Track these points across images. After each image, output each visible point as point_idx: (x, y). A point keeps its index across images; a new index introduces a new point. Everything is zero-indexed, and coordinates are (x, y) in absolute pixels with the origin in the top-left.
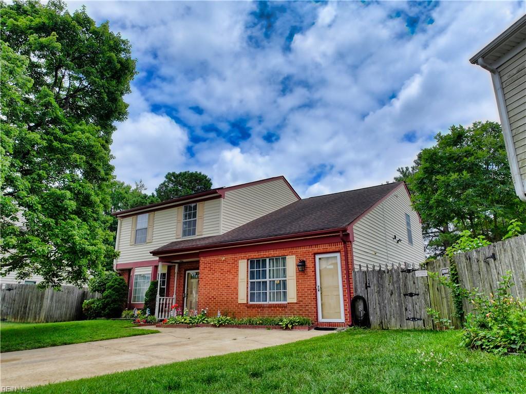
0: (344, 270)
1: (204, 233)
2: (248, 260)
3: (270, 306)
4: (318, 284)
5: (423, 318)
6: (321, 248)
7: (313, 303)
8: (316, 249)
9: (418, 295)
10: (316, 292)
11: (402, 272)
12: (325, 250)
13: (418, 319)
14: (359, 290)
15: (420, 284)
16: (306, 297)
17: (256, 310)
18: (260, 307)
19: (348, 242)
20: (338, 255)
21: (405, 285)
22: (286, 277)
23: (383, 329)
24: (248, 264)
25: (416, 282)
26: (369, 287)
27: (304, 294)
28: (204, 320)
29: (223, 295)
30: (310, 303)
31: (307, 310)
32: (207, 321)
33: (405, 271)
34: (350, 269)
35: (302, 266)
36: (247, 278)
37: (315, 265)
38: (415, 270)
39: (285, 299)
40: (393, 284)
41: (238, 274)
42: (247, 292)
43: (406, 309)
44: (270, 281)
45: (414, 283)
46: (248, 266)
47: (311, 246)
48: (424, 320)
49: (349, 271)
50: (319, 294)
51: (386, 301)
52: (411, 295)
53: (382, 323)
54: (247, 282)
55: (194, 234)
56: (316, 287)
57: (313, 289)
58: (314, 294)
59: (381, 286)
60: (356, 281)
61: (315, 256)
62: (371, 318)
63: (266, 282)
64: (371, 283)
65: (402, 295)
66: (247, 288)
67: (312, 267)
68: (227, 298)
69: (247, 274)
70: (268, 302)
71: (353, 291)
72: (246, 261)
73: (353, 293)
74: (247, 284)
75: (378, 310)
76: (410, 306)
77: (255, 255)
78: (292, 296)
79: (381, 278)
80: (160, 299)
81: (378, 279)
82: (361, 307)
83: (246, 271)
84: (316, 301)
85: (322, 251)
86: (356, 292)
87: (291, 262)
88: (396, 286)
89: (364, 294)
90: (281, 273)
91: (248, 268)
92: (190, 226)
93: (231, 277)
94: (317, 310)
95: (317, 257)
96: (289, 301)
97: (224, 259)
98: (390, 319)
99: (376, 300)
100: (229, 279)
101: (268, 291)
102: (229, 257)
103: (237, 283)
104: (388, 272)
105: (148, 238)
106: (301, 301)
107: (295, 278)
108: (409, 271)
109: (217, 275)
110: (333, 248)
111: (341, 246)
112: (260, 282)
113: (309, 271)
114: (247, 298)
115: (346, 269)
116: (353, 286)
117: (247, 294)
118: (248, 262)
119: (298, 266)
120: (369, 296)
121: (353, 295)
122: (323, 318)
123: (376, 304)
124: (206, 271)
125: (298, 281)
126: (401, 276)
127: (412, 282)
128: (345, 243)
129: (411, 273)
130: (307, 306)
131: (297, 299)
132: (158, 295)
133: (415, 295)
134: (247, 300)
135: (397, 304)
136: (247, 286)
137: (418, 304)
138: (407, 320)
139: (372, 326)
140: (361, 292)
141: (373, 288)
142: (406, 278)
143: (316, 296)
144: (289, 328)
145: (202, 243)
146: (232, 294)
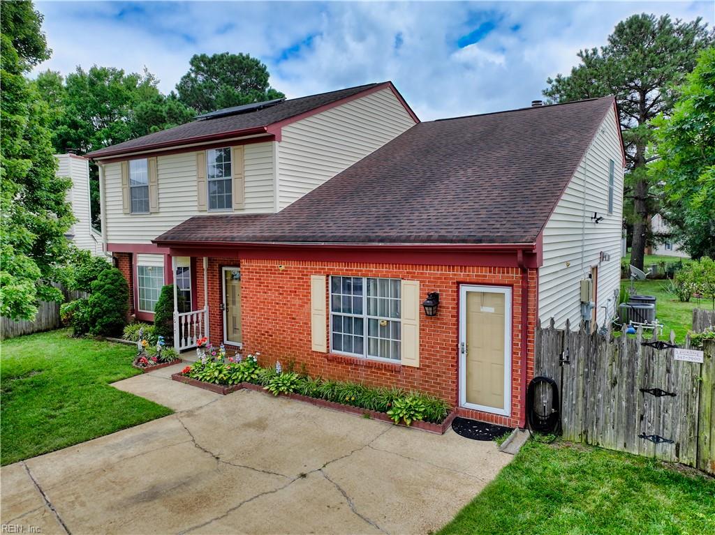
0: (519, 323)
1: (247, 206)
2: (328, 276)
3: (369, 365)
4: (463, 339)
5: (677, 438)
6: (473, 273)
7: (451, 373)
8: (461, 275)
9: (673, 395)
10: (457, 354)
11: (644, 344)
12: (480, 279)
13: (665, 441)
14: (545, 366)
15: (683, 376)
16: (438, 360)
17: (344, 367)
18: (351, 364)
19: (532, 269)
20: (507, 291)
21: (647, 372)
22: (399, 317)
23: (587, 443)
24: (327, 283)
25: (673, 369)
26: (567, 362)
27: (433, 355)
28: (253, 373)
29: (284, 331)
30: (444, 373)
31: (439, 384)
32: (257, 375)
33: (650, 345)
34: (530, 323)
35: (432, 305)
36: (327, 308)
37: (458, 304)
38: (675, 346)
39: (397, 356)
40: (620, 367)
41: (310, 300)
42: (328, 333)
43: (642, 418)
44: (369, 319)
45: (668, 371)
46: (327, 287)
47: (451, 266)
48: (678, 445)
49: (527, 328)
50: (463, 358)
51: (600, 396)
52: (658, 393)
53: (586, 432)
54: (328, 315)
55: (229, 205)
56: (457, 345)
57: (453, 350)
58: (453, 358)
59: (592, 363)
60: (539, 352)
61: (458, 288)
62: (565, 420)
63: (362, 319)
64: (571, 357)
65: (637, 388)
66: (328, 326)
67: (453, 308)
68: (293, 339)
69: (327, 301)
70: (365, 357)
71: (532, 364)
72: (324, 277)
73: (531, 369)
74: (328, 318)
75: (580, 408)
76: (651, 414)
77: (342, 270)
78: (410, 355)
79: (595, 350)
80: (180, 318)
81: (589, 350)
82: (545, 398)
83: (325, 296)
84: (457, 370)
85: (474, 279)
86: (538, 367)
87: (411, 294)
88: (625, 369)
89: (556, 375)
90: (391, 308)
91: (327, 290)
92: (221, 192)
93: (297, 302)
94: (457, 386)
95: (464, 289)
96: (404, 361)
97: (283, 268)
98: (604, 429)
99: (578, 390)
100: (294, 305)
101: (365, 336)
102: (293, 266)
103: (309, 314)
104: (612, 341)
105: (152, 204)
106: (428, 366)
107: (417, 322)
108: (660, 345)
109: (272, 295)
110: (499, 277)
111: (515, 275)
112: (350, 318)
113: (447, 314)
114: (328, 343)
115: (522, 323)
116: (532, 356)
117: (328, 336)
118: (327, 280)
119: (425, 306)
120: (565, 380)
121: (533, 374)
122: (468, 401)
123: (577, 397)
124: (253, 285)
125: (423, 330)
126: (640, 352)
127: (663, 369)
128: (524, 271)
129: (665, 351)
130: (438, 376)
131: (420, 361)
132: (176, 312)
133: (667, 394)
134: (328, 347)
135: (624, 404)
136: (328, 322)
137: (670, 412)
138: (641, 437)
139: (565, 436)
140: (549, 370)
141: (577, 366)
142: (651, 357)
143: (457, 362)
144: (406, 424)
145: (243, 234)
146: (300, 333)
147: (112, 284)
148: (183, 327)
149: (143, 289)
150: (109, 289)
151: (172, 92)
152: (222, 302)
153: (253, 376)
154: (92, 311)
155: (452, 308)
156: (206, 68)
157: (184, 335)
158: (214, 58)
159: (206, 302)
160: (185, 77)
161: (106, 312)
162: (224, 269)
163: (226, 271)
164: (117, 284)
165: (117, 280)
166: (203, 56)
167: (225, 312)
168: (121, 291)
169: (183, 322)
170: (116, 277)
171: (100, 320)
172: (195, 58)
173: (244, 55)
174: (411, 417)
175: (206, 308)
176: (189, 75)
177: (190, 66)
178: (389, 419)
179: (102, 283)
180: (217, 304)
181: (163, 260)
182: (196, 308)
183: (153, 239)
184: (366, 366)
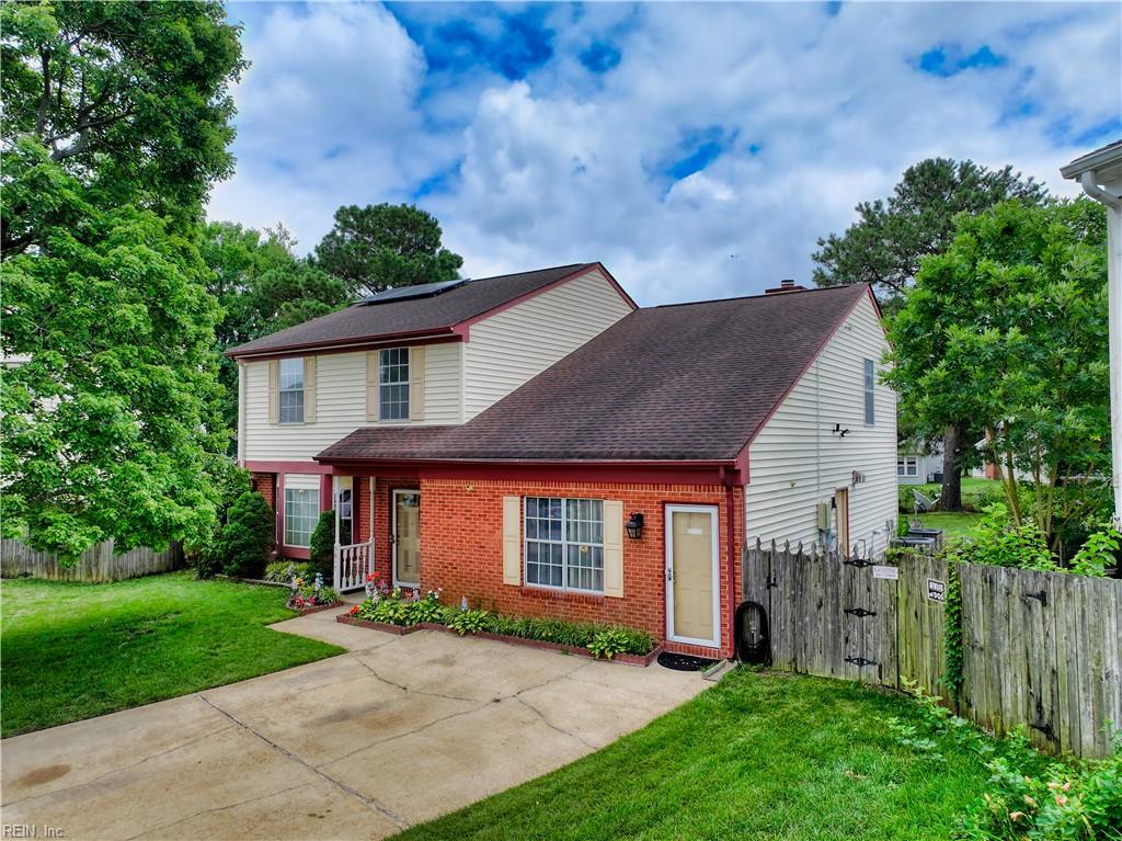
0: (725, 544)
1: (427, 417)
2: (522, 497)
3: (569, 598)
4: (669, 564)
5: (879, 660)
6: (678, 491)
7: (657, 603)
8: (666, 494)
9: (874, 614)
10: (664, 581)
11: (846, 563)
12: (686, 498)
13: (869, 663)
14: (753, 590)
15: (882, 594)
16: (643, 588)
17: (540, 602)
18: (548, 598)
19: (737, 487)
20: (713, 511)
21: (850, 592)
22: (601, 542)
23: (796, 671)
24: (522, 505)
25: (873, 587)
26: (775, 585)
27: (638, 583)
28: (434, 612)
29: (471, 562)
30: (650, 603)
31: (645, 615)
32: (439, 614)
33: (852, 563)
34: (737, 544)
35: (636, 526)
36: (522, 534)
37: (664, 526)
38: (874, 564)
39: (600, 587)
40: (825, 586)
41: (502, 525)
42: (522, 563)
43: (847, 640)
44: (569, 546)
45: (869, 590)
46: (522, 510)
47: (656, 485)
48: (880, 667)
49: (734, 549)
50: (670, 585)
51: (807, 619)
52: (860, 613)
53: (795, 660)
54: (522, 542)
55: (405, 415)
56: (664, 572)
57: (659, 576)
58: (659, 585)
59: (799, 586)
60: (747, 574)
61: (663, 508)
62: (775, 648)
63: (561, 546)
64: (778, 579)
65: (841, 610)
66: (522, 554)
68: (481, 571)
69: (522, 526)
70: (564, 589)
71: (740, 589)
72: (518, 499)
73: (739, 594)
74: (522, 546)
75: (789, 634)
76: (855, 634)
77: (538, 490)
78: (614, 583)
79: (801, 570)
80: (342, 551)
81: (795, 572)
82: (754, 625)
83: (519, 520)
84: (664, 599)
85: (679, 498)
86: (746, 591)
87: (614, 515)
88: (829, 590)
89: (764, 599)
90: (592, 533)
91: (522, 513)
92: (395, 399)
93: (487, 527)
94: (664, 617)
95: (669, 509)
96: (607, 592)
97: (471, 488)
98: (813, 654)
99: (786, 615)
100: (484, 531)
101: (565, 566)
102: (483, 485)
103: (501, 541)
104: (816, 560)
105: (307, 413)
106: (633, 596)
107: (621, 547)
108: (860, 563)
109: (457, 520)
110: (704, 495)
111: (720, 493)
112: (547, 545)
113: (651, 537)
114: (522, 575)
115: (728, 544)
116: (740, 579)
117: (522, 567)
118: (522, 501)
119: (628, 528)
120: (772, 604)
121: (741, 599)
122: (676, 634)
123: (786, 621)
124: (436, 509)
125: (627, 555)
126: (842, 572)
127: (864, 588)
128: (729, 489)
129: (865, 569)
130: (644, 606)
131: (625, 591)
132: (337, 544)
133: (869, 613)
134: (522, 579)
135: (830, 626)
136: (522, 550)
137: (872, 632)
138: (847, 660)
139: (775, 665)
140: (757, 593)
141: (783, 589)
142: (853, 577)
143: (664, 590)
144: (607, 658)
145: (424, 450)
146: (489, 564)
147: (253, 511)
148: (345, 563)
149: (291, 519)
150: (249, 518)
151: (310, 255)
152: (391, 533)
153: (434, 616)
154: (227, 545)
155: (659, 530)
156: (355, 223)
157: (345, 573)
158: (368, 210)
159: (372, 533)
160: (328, 236)
161: (248, 546)
162: (395, 492)
163: (398, 495)
164: (260, 511)
165: (259, 507)
166: (354, 208)
167: (394, 545)
168: (264, 520)
169: (345, 556)
170: (258, 503)
171: (238, 557)
172: (342, 209)
173: (409, 206)
174: (612, 649)
175: (371, 540)
176: (334, 233)
177: (335, 221)
178: (590, 654)
179: (241, 510)
180: (385, 535)
181: (319, 481)
182: (358, 541)
183: (315, 455)
184: (565, 600)
